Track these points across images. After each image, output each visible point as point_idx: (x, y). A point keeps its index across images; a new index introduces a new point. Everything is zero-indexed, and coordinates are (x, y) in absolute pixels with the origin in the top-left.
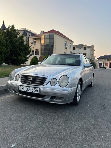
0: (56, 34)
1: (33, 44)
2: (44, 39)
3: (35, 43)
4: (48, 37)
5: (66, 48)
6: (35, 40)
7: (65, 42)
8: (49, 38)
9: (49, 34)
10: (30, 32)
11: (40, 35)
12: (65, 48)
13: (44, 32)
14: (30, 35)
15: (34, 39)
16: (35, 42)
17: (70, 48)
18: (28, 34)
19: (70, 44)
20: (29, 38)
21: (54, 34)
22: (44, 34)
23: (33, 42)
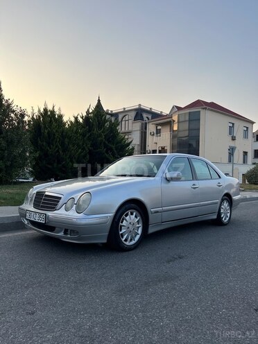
0: (206, 109)
1: (155, 137)
2: (178, 122)
3: (160, 133)
4: (187, 118)
5: (234, 139)
6: (159, 127)
7: (231, 125)
8: (190, 121)
9: (188, 111)
10: (149, 112)
11: (170, 116)
12: (231, 138)
13: (179, 108)
14: (150, 117)
15: (157, 125)
16: (158, 132)
17: (246, 136)
18: (145, 116)
19: (245, 129)
20: (146, 123)
21: (200, 110)
22: (178, 113)
23: (155, 132)
